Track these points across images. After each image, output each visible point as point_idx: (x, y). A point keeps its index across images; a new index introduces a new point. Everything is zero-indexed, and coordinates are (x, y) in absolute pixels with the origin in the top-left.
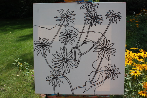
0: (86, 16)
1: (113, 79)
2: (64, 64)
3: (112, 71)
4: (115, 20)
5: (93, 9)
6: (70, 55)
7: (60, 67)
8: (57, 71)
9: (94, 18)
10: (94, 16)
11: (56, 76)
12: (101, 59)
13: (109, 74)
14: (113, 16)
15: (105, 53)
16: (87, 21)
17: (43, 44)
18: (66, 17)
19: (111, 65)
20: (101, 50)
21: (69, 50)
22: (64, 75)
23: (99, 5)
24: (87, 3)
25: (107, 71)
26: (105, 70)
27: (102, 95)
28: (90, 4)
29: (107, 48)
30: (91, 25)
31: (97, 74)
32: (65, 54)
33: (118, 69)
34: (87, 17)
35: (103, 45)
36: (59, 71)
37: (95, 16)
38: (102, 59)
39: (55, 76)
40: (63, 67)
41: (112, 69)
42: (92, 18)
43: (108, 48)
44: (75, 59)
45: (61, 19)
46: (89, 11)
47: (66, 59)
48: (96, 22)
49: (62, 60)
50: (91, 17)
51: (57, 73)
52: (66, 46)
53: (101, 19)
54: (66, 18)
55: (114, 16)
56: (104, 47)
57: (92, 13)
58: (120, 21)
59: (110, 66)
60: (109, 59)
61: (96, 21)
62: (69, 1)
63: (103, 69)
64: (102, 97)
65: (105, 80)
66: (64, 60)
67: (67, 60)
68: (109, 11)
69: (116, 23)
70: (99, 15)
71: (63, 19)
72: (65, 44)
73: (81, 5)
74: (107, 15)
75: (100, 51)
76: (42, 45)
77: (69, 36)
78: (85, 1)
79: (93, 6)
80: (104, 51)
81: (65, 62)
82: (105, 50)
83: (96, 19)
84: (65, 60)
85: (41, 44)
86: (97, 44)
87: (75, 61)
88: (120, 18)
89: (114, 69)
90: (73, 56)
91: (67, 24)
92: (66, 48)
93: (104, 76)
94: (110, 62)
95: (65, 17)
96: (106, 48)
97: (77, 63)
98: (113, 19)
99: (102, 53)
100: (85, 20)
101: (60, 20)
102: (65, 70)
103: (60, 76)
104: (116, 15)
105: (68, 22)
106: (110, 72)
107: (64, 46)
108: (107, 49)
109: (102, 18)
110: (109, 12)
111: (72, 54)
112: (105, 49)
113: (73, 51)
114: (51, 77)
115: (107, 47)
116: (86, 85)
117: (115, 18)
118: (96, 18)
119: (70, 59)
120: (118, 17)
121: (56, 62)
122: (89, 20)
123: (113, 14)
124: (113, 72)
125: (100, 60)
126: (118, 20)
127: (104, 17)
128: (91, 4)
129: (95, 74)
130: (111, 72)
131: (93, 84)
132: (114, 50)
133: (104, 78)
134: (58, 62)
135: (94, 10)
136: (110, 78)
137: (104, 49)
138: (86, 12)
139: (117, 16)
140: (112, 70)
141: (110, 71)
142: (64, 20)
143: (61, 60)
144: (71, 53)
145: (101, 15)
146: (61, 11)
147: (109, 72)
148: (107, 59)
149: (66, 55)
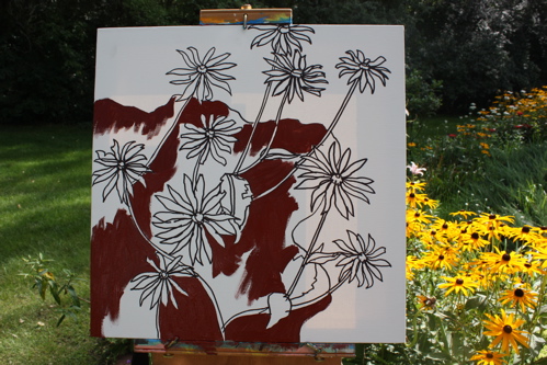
0: (270, 68)
1: (366, 284)
2: (193, 229)
3: (363, 258)
4: (367, 81)
5: (293, 47)
6: (217, 199)
7: (179, 242)
8: (170, 254)
9: (297, 74)
10: (297, 67)
11: (164, 275)
12: (322, 214)
13: (351, 269)
14: (362, 71)
15: (334, 192)
16: (274, 84)
17: (125, 161)
18: (204, 71)
19: (357, 236)
20: (321, 184)
21: (212, 183)
22: (192, 269)
23: (313, 32)
24: (275, 27)
25: (342, 257)
26: (338, 254)
27: (327, 345)
28: (283, 30)
29: (343, 175)
30: (288, 98)
31: (310, 268)
32: (199, 194)
33: (382, 250)
34: (273, 73)
35: (330, 164)
36: (175, 255)
37: (302, 67)
38: (324, 213)
39: (163, 271)
40: (190, 240)
41: (360, 251)
42: (292, 77)
43: (347, 177)
44: (232, 213)
45: (187, 77)
46: (281, 52)
47: (201, 213)
48: (305, 88)
49: (188, 217)
50: (288, 72)
51: (168, 261)
52: (202, 170)
53: (322, 78)
54: (205, 77)
55: (364, 70)
56: (333, 174)
57: (291, 59)
58: (384, 84)
59: (353, 238)
60: (350, 213)
61: (303, 84)
62: (216, 21)
63: (331, 248)
64: (329, 350)
65: (337, 287)
66: (195, 215)
67: (204, 218)
68: (347, 52)
69: (373, 92)
70: (313, 67)
71: (193, 77)
72: (199, 163)
73: (253, 33)
74: (341, 65)
75: (318, 187)
76: (122, 164)
77: (214, 136)
78: (268, 21)
79: (294, 38)
80: (332, 185)
81: (199, 224)
82: (335, 184)
83: (304, 80)
84: (200, 217)
85: (120, 161)
86: (307, 163)
87: (232, 221)
88: (385, 76)
89: (370, 249)
90: (226, 203)
91: (206, 94)
92: (201, 175)
93: (335, 273)
94: (353, 224)
95: (201, 73)
96: (339, 174)
97: (240, 227)
98: (360, 78)
99: (325, 192)
100: (269, 83)
101: (183, 82)
102: (199, 250)
103: (179, 272)
104: (371, 64)
105: (209, 88)
106: (353, 261)
107: (196, 169)
108: (344, 179)
109: (324, 74)
110: (349, 56)
111: (221, 196)
112: (334, 178)
113: (225, 187)
114: (148, 277)
115: (344, 171)
116: (269, 307)
117: (369, 77)
118: (303, 76)
119: (214, 212)
120: (380, 72)
121: (166, 222)
122: (282, 81)
123: (361, 63)
124: (365, 262)
125: (318, 216)
126: (378, 82)
127: (331, 73)
128: (287, 30)
129: (303, 266)
130: (357, 261)
131: (294, 302)
132: (366, 184)
133: (334, 282)
134: (173, 224)
135: (296, 51)
136: (355, 282)
137: (331, 181)
138: (272, 57)
139: (374, 68)
140: (360, 254)
141: (353, 255)
142: (199, 83)
143: (185, 216)
144: (220, 192)
145: (321, 67)
146: (188, 52)
147: (349, 259)
148: (344, 213)
149: (203, 200)
